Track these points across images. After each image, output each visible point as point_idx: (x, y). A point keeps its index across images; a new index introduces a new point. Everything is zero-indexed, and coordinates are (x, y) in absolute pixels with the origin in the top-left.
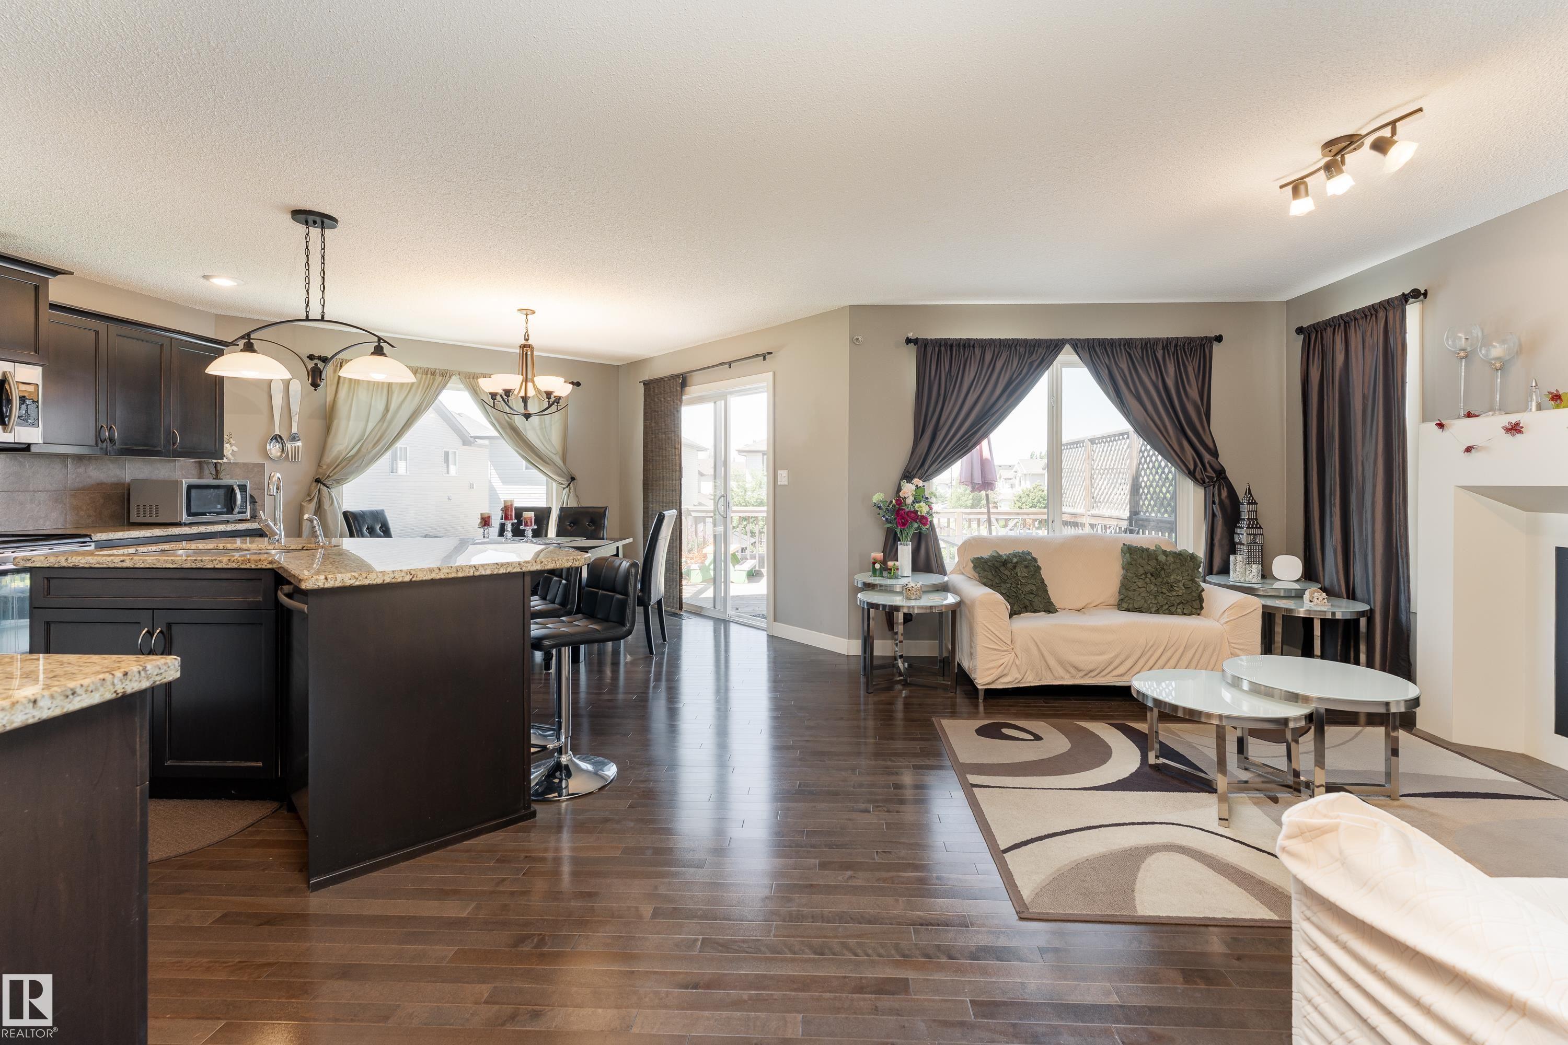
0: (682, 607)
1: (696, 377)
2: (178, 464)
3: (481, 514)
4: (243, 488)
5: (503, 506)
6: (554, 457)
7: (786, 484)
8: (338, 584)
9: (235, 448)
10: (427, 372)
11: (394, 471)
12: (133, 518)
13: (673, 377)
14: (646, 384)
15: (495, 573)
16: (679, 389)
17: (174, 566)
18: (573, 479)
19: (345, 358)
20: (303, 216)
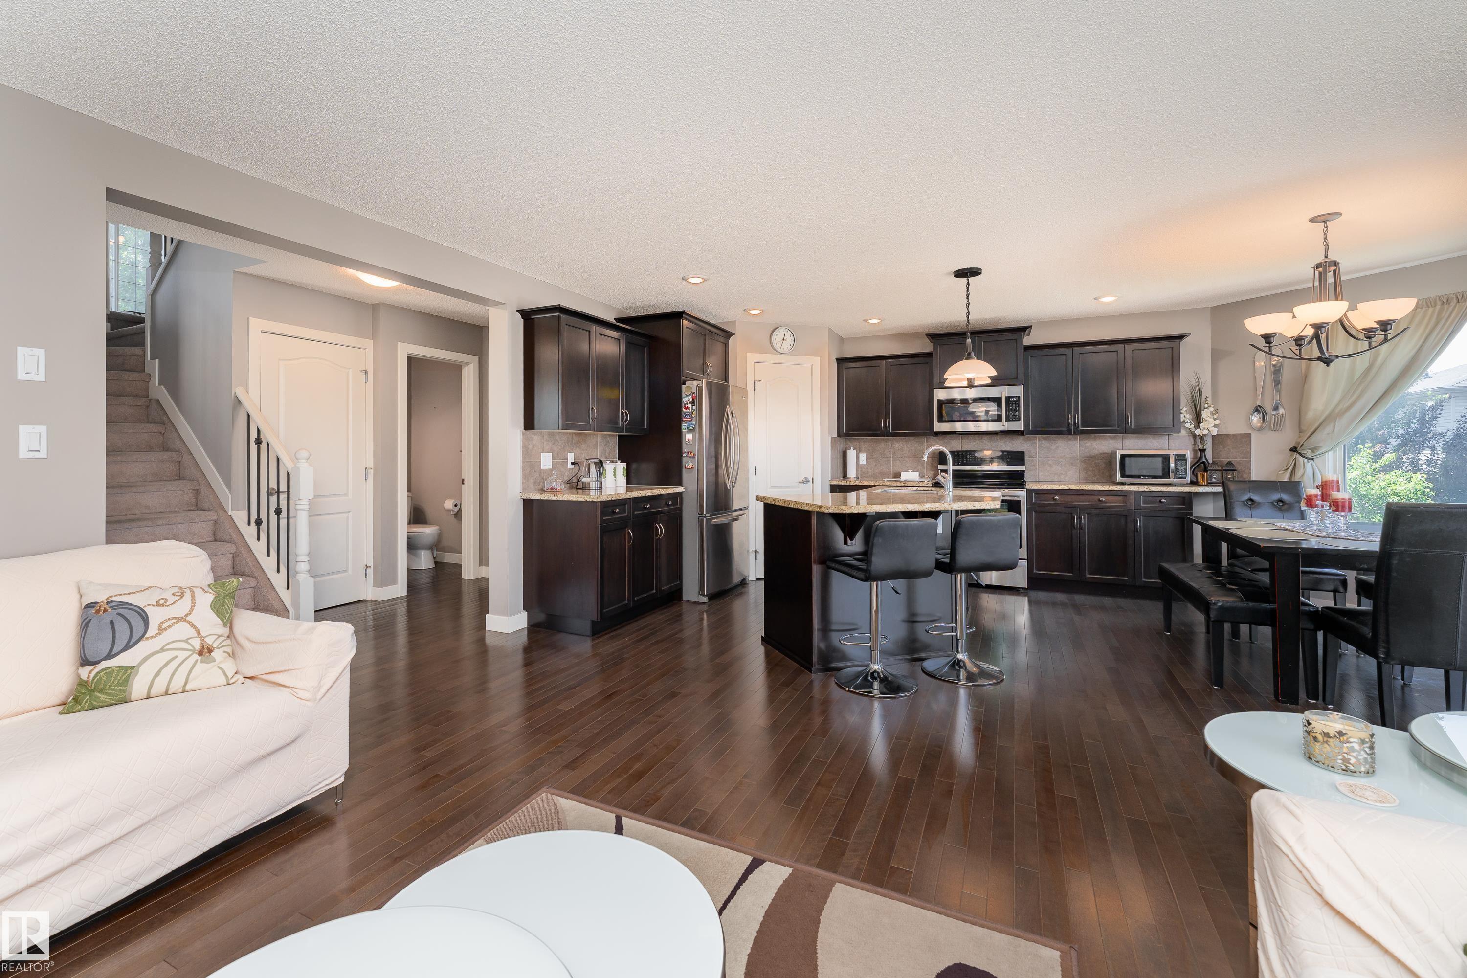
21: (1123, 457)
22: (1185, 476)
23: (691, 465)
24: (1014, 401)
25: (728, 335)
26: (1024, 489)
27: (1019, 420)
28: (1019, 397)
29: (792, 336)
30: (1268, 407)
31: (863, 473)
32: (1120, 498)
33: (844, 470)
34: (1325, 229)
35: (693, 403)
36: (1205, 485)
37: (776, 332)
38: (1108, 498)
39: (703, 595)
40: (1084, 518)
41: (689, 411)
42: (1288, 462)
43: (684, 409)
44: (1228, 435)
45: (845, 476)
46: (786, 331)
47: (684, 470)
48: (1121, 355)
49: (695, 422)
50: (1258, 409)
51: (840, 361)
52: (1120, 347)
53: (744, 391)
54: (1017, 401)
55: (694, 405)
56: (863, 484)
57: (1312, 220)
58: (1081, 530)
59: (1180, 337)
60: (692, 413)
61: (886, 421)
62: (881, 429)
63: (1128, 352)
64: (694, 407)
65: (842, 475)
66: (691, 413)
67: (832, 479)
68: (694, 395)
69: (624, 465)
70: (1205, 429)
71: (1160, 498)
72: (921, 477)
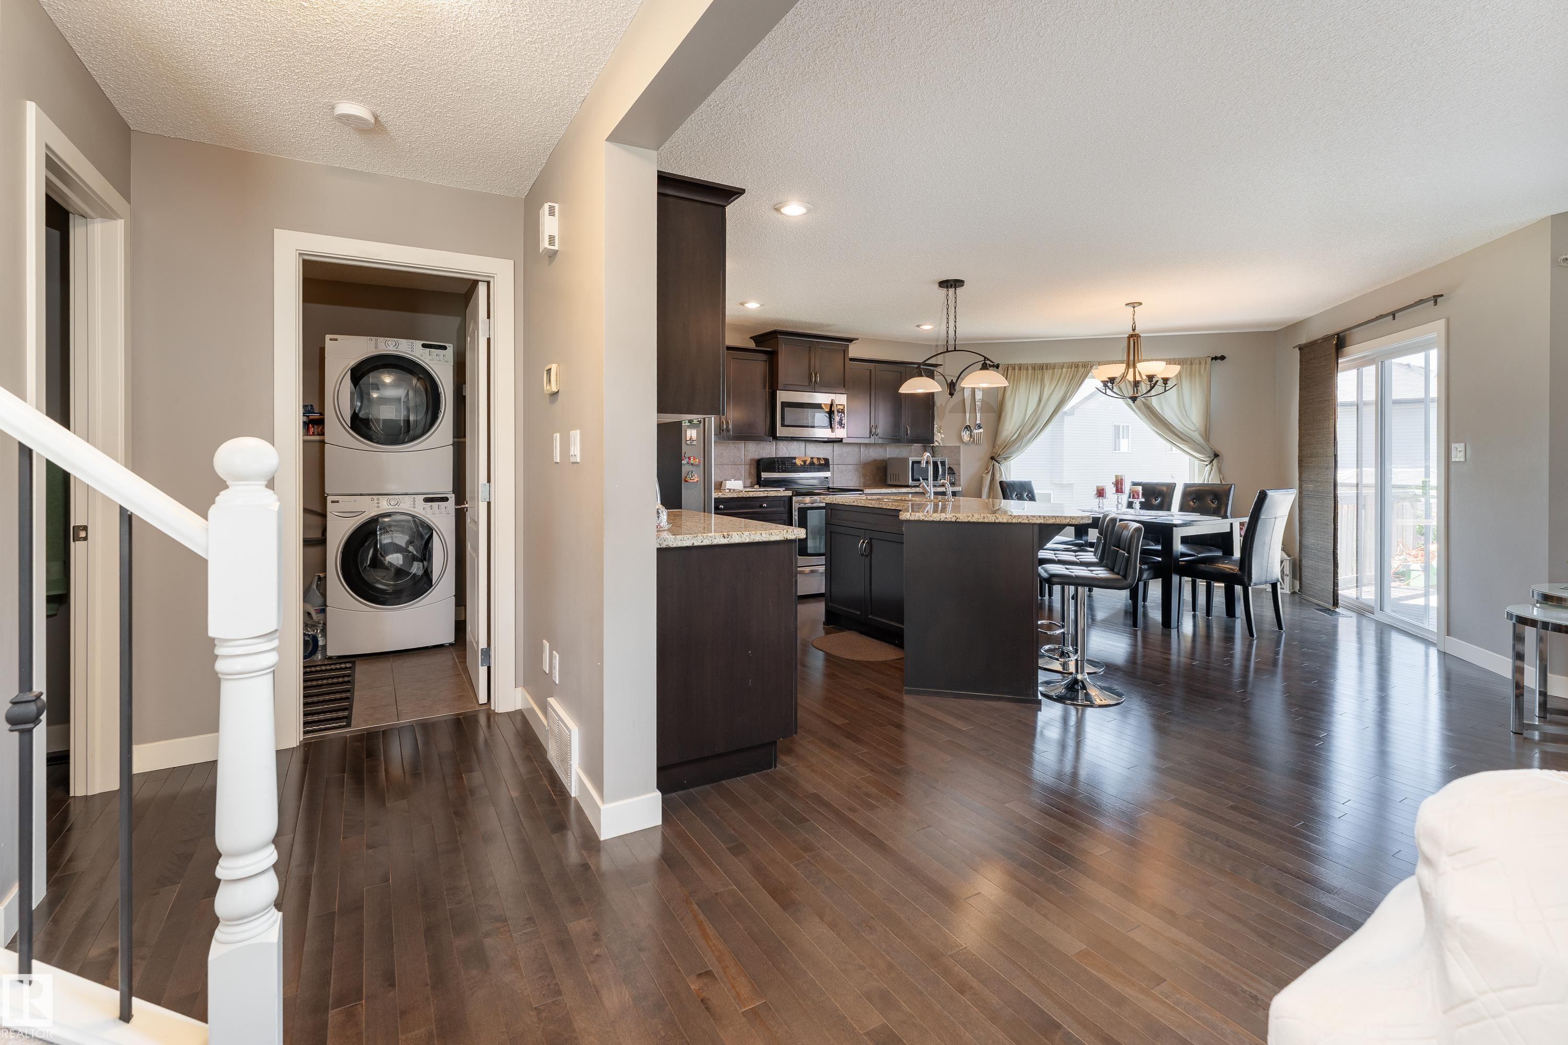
0: (1338, 604)
1: (1357, 334)
2: (913, 447)
3: (1097, 486)
4: (943, 463)
5: (1114, 480)
6: (1192, 433)
7: (1462, 460)
8: (916, 518)
9: (943, 436)
10: (1072, 365)
11: (1117, 448)
12: (889, 482)
13: (1327, 339)
14: (1301, 348)
15: (1010, 522)
16: (1334, 351)
17: (871, 506)
18: (1216, 455)
19: (1010, 363)
20: (945, 284)
27: (844, 428)
28: (844, 406)
30: (973, 427)
34: (1134, 312)
42: (988, 466)
44: (945, 447)
50: (967, 428)
54: (843, 409)
57: (1127, 305)
61: (728, 423)
62: (724, 431)
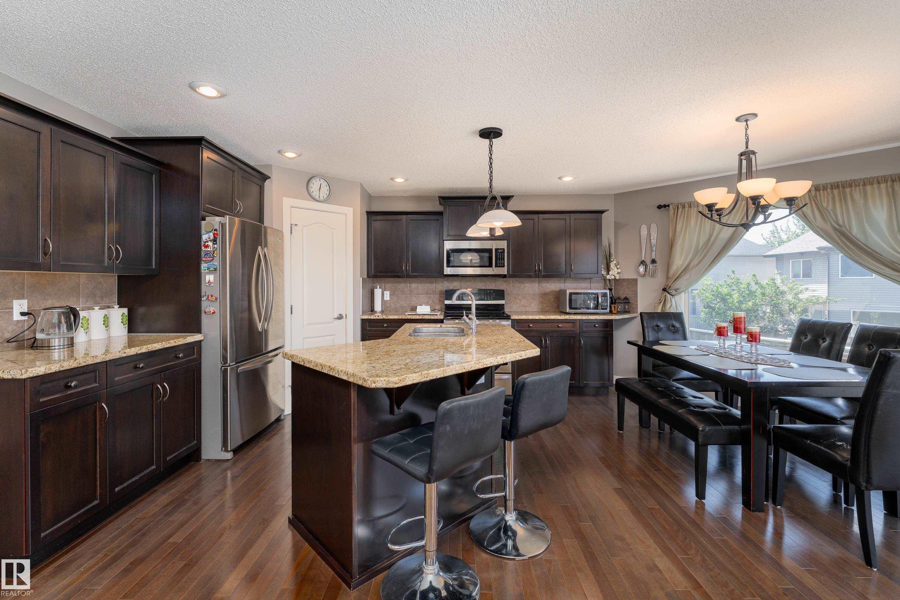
4: (604, 295)
9: (619, 270)
21: (571, 294)
22: (606, 307)
23: (212, 309)
24: (501, 252)
25: (264, 177)
26: (509, 319)
27: (504, 266)
28: (504, 249)
29: (328, 186)
30: (648, 262)
31: (387, 307)
32: (571, 325)
33: (372, 304)
34: (746, 126)
35: (215, 241)
36: (616, 313)
37: (313, 181)
38: (563, 324)
39: (226, 451)
40: (549, 340)
41: (209, 249)
42: (661, 298)
43: (203, 248)
44: (624, 280)
45: (372, 310)
46: (322, 181)
47: (203, 315)
48: (568, 221)
49: (216, 263)
50: (643, 263)
51: (370, 214)
52: (567, 216)
53: (279, 233)
54: (502, 252)
55: (216, 244)
56: (389, 318)
57: (738, 120)
58: (546, 349)
59: (602, 212)
60: (214, 252)
61: (407, 265)
62: (403, 271)
63: (572, 220)
64: (216, 245)
65: (370, 310)
66: (212, 253)
67: (364, 313)
68: (215, 232)
69: (125, 311)
70: (612, 275)
71: (594, 324)
72: (432, 310)
